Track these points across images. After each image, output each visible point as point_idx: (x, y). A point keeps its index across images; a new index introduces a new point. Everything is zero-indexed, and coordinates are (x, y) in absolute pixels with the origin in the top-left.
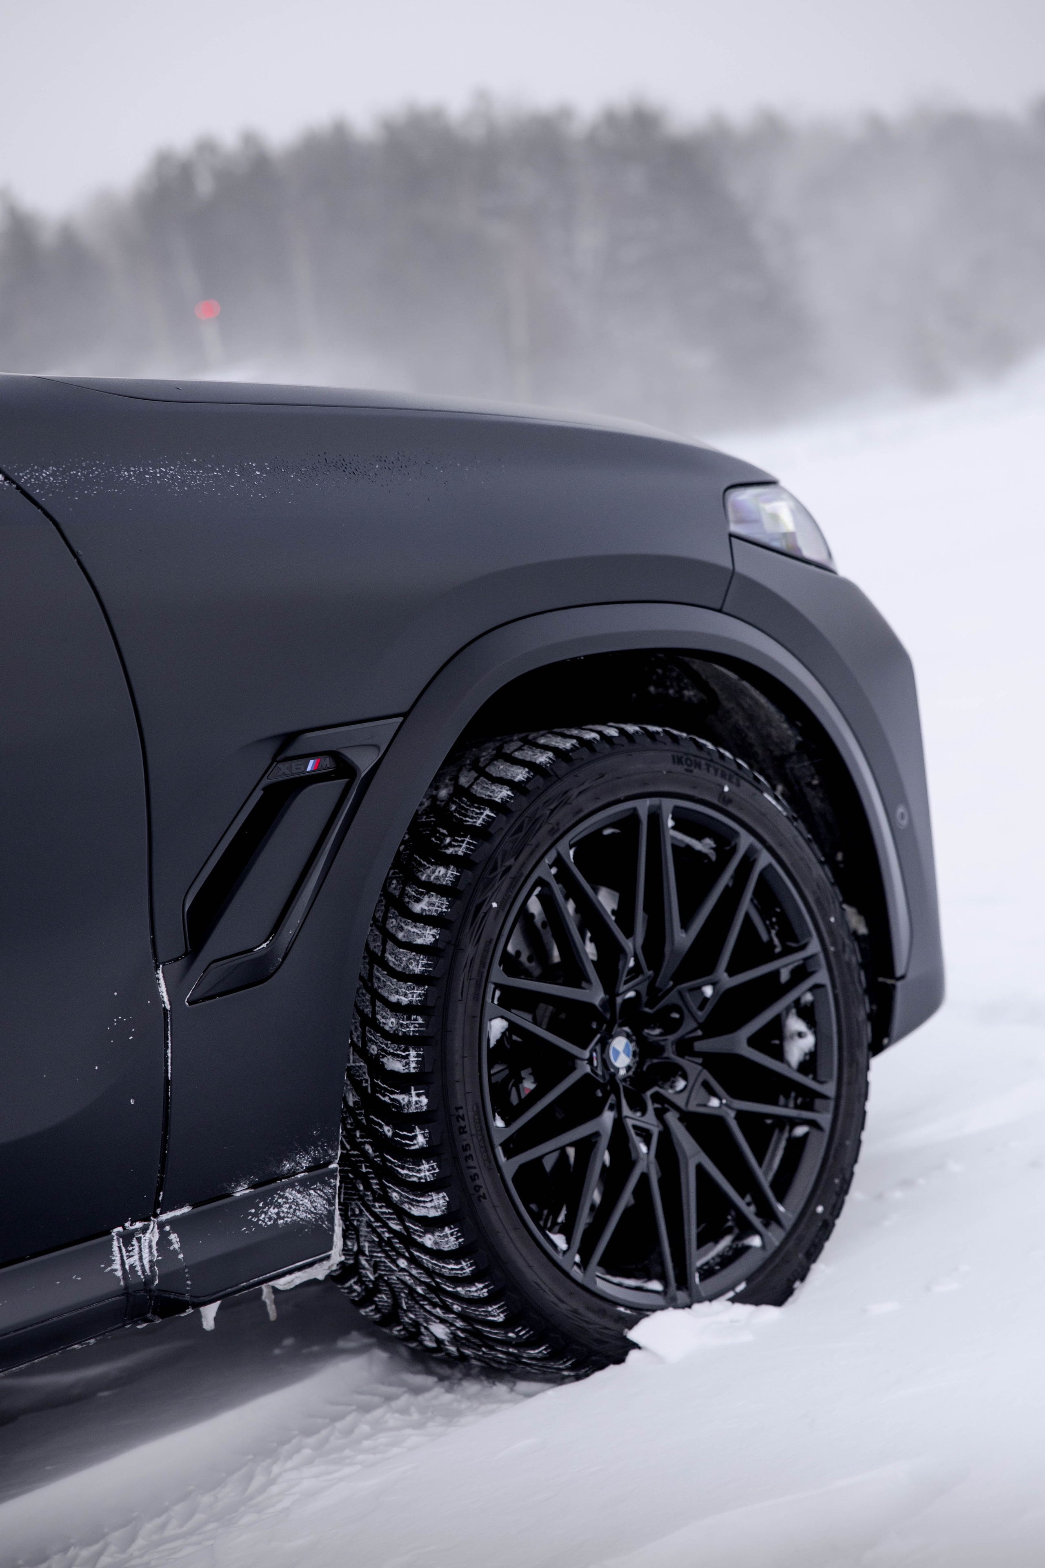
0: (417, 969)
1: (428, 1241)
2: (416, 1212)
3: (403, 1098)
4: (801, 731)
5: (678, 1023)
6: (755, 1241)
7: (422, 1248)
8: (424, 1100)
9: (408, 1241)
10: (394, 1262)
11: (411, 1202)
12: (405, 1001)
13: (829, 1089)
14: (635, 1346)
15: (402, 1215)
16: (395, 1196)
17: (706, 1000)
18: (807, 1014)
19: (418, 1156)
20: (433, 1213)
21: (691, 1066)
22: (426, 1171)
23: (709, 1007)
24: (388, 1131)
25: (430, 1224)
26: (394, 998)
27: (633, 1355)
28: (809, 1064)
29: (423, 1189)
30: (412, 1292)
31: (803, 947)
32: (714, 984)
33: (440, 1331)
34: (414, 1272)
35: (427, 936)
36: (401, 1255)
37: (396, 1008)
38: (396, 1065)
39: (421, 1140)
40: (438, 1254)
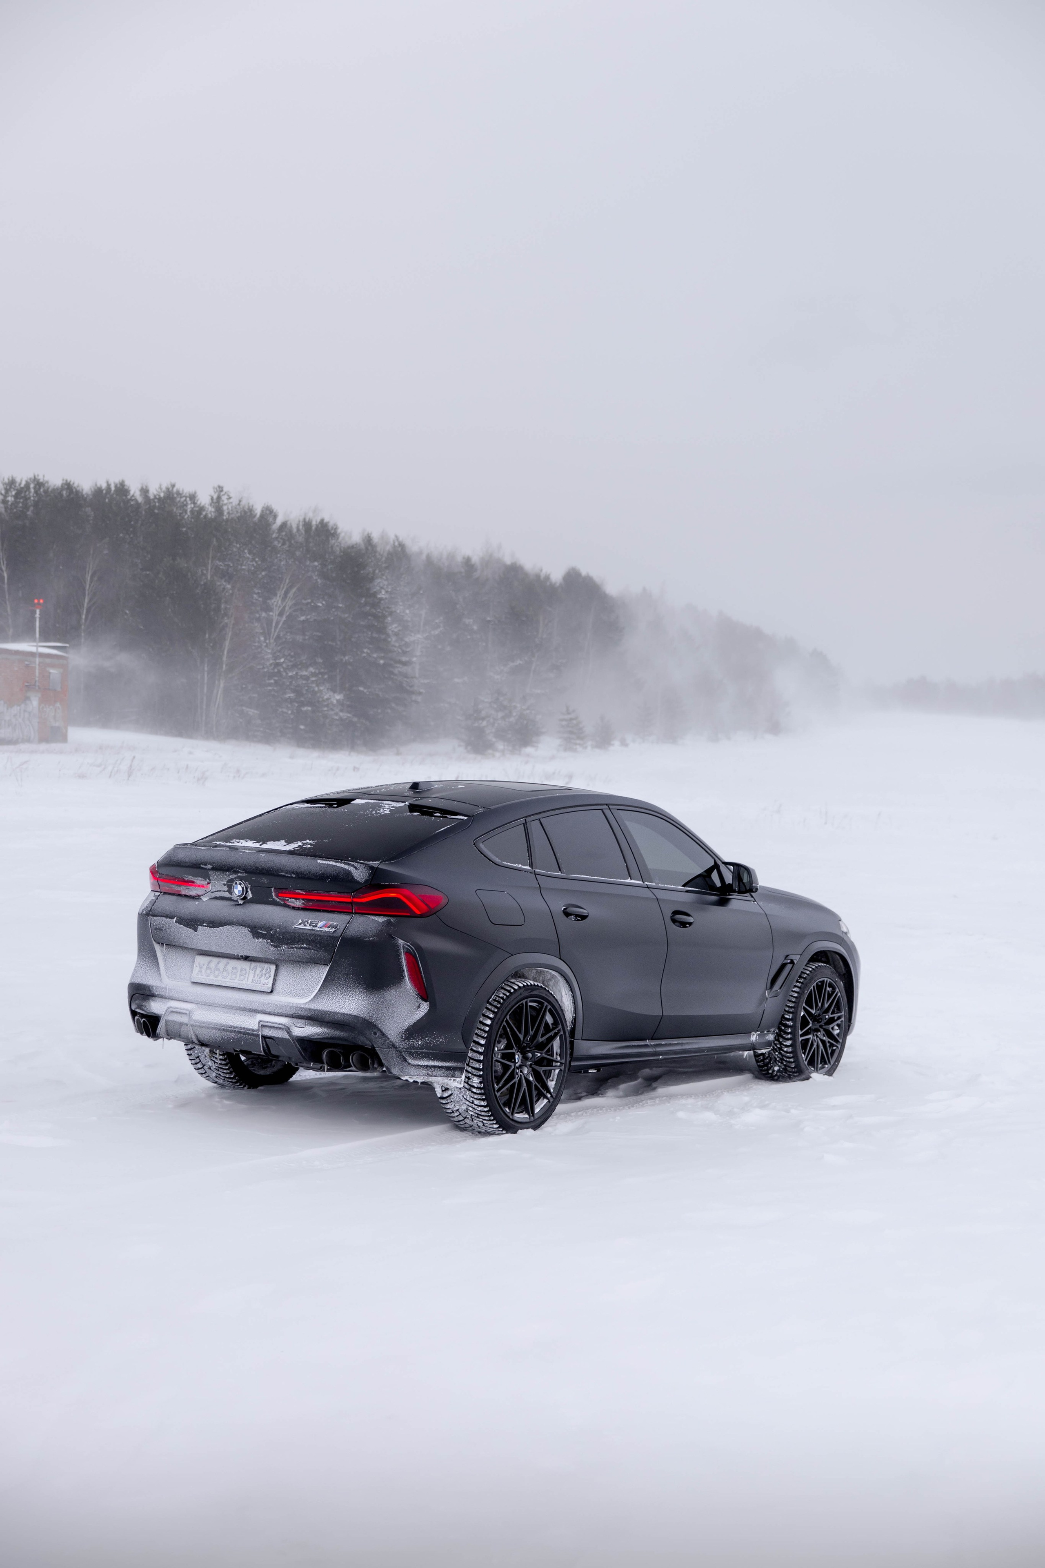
0: (794, 1000)
1: (785, 1049)
2: (785, 1044)
3: (788, 1023)
4: (846, 971)
5: (821, 1022)
6: (827, 1066)
7: (783, 1051)
8: (792, 1024)
9: (780, 1049)
10: (775, 1053)
11: (784, 1042)
12: (791, 1005)
13: (841, 1041)
14: (811, 1077)
15: (781, 1044)
16: (781, 1040)
17: (826, 1019)
18: (838, 1025)
19: (788, 1033)
20: (788, 1044)
21: (822, 1030)
22: (789, 1036)
23: (826, 1020)
24: (783, 1028)
25: (787, 1046)
26: (788, 1005)
27: (811, 1079)
28: (838, 1035)
29: (788, 1039)
30: (776, 1059)
31: (841, 1013)
32: (828, 1016)
33: (776, 1068)
34: (779, 1055)
35: (796, 995)
36: (777, 1052)
37: (789, 1007)
38: (788, 1017)
39: (790, 1030)
40: (787, 1052)
